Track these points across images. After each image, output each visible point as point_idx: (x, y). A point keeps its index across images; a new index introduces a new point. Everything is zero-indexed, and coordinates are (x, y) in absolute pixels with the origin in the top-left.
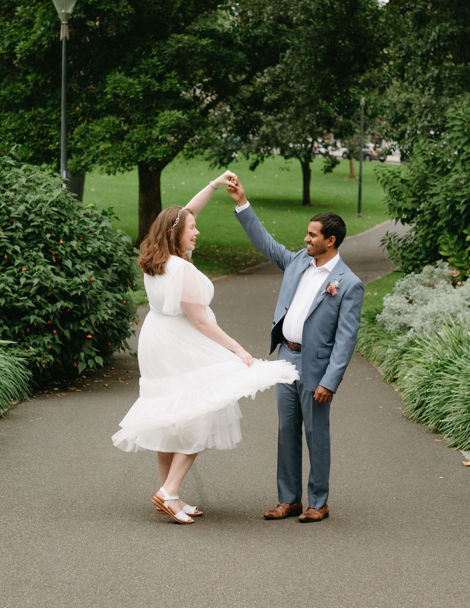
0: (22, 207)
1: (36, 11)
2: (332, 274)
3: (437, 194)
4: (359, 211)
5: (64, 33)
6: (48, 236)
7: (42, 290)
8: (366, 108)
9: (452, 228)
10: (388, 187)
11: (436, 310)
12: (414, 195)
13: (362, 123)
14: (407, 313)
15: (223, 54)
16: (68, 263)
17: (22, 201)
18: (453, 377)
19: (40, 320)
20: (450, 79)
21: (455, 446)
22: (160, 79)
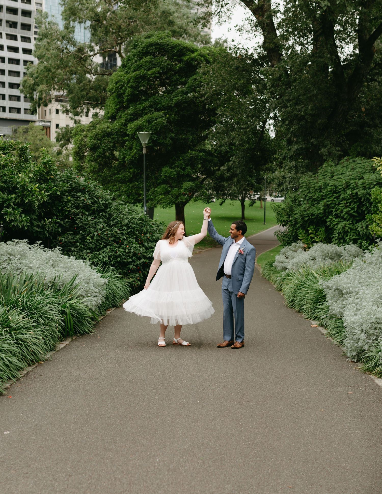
0: (126, 221)
1: (133, 143)
2: (242, 246)
3: (297, 214)
4: (265, 221)
5: (144, 151)
6: (137, 232)
7: (135, 254)
8: (267, 180)
9: (303, 227)
10: (276, 211)
11: (298, 261)
12: (287, 214)
13: (265, 186)
14: (285, 262)
15: (209, 159)
16: (146, 244)
17: (127, 218)
18: (306, 289)
19: (134, 267)
20: (302, 167)
21: (308, 318)
22: (184, 169)
